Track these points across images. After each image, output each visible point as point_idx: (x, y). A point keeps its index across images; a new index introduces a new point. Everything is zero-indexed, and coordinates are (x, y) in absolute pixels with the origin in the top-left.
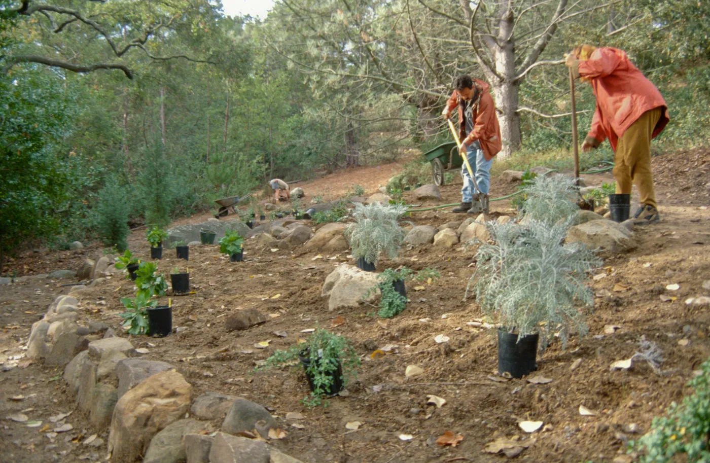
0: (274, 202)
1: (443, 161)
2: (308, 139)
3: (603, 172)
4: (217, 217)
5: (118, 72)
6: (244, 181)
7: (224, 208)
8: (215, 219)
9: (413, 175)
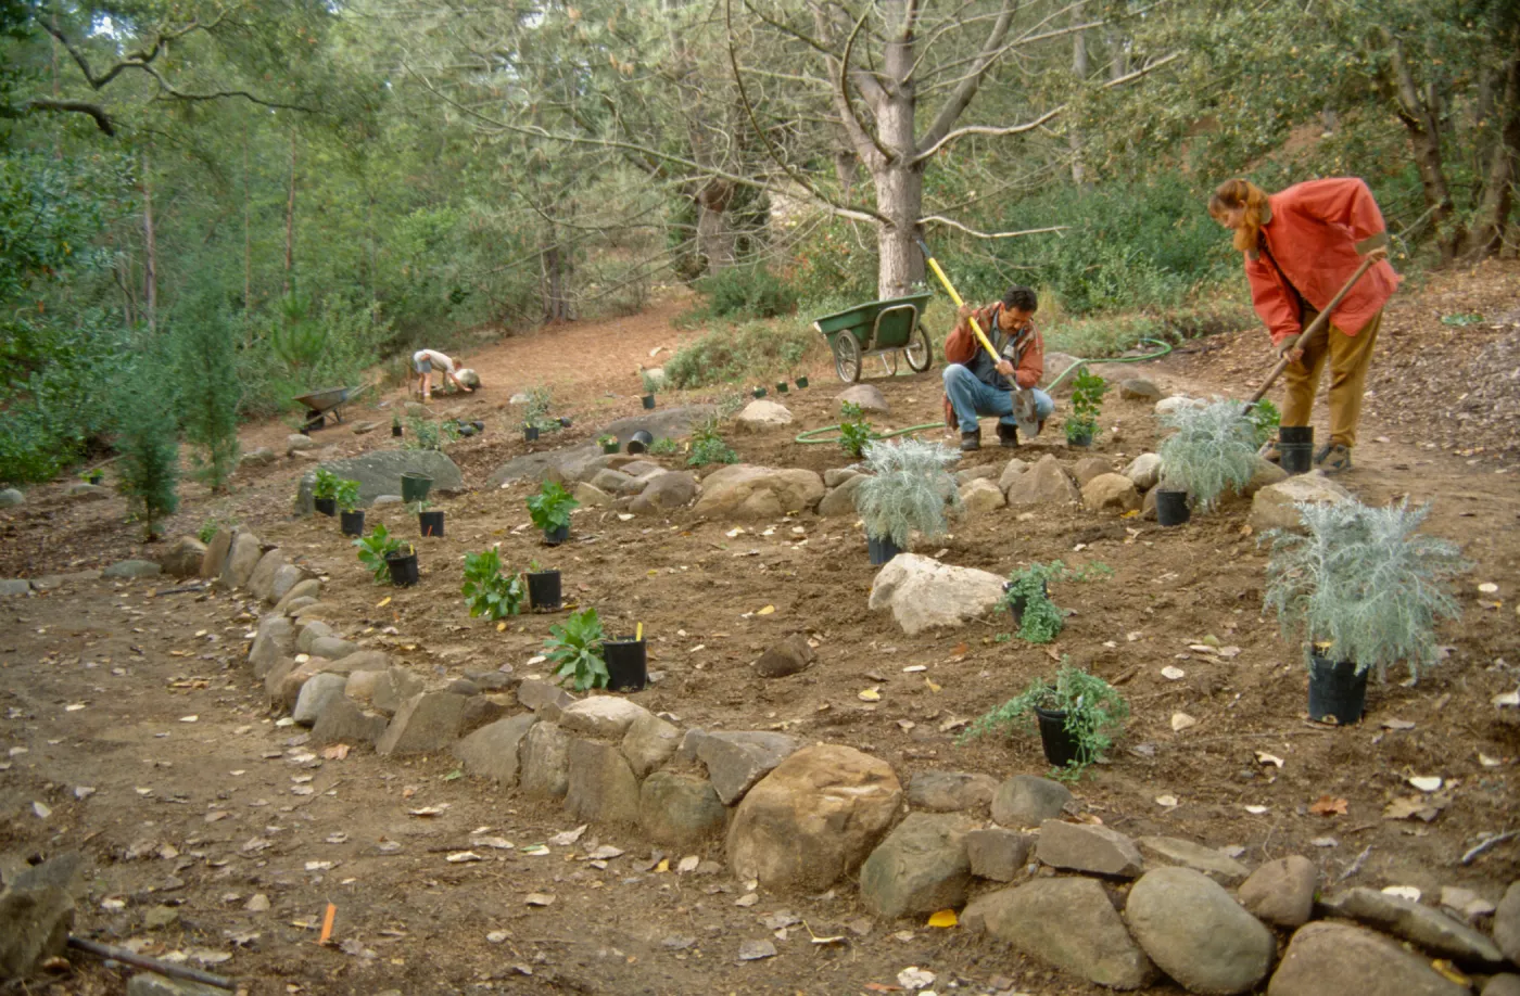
0: (420, 398)
1: (860, 336)
2: (461, 265)
3: (1150, 360)
4: (304, 432)
5: (82, 120)
6: (345, 353)
7: (316, 413)
8: (304, 437)
9: (721, 347)
